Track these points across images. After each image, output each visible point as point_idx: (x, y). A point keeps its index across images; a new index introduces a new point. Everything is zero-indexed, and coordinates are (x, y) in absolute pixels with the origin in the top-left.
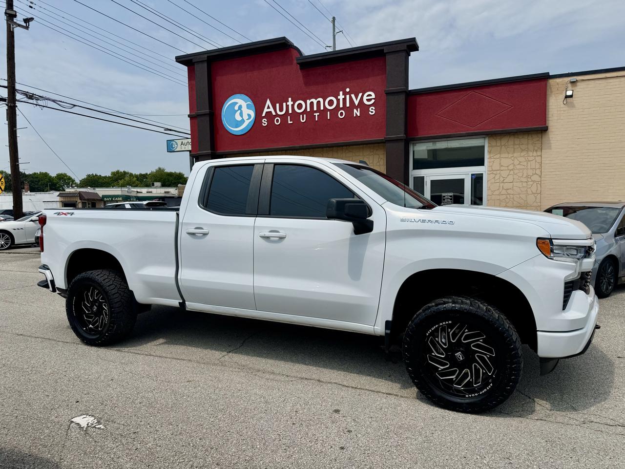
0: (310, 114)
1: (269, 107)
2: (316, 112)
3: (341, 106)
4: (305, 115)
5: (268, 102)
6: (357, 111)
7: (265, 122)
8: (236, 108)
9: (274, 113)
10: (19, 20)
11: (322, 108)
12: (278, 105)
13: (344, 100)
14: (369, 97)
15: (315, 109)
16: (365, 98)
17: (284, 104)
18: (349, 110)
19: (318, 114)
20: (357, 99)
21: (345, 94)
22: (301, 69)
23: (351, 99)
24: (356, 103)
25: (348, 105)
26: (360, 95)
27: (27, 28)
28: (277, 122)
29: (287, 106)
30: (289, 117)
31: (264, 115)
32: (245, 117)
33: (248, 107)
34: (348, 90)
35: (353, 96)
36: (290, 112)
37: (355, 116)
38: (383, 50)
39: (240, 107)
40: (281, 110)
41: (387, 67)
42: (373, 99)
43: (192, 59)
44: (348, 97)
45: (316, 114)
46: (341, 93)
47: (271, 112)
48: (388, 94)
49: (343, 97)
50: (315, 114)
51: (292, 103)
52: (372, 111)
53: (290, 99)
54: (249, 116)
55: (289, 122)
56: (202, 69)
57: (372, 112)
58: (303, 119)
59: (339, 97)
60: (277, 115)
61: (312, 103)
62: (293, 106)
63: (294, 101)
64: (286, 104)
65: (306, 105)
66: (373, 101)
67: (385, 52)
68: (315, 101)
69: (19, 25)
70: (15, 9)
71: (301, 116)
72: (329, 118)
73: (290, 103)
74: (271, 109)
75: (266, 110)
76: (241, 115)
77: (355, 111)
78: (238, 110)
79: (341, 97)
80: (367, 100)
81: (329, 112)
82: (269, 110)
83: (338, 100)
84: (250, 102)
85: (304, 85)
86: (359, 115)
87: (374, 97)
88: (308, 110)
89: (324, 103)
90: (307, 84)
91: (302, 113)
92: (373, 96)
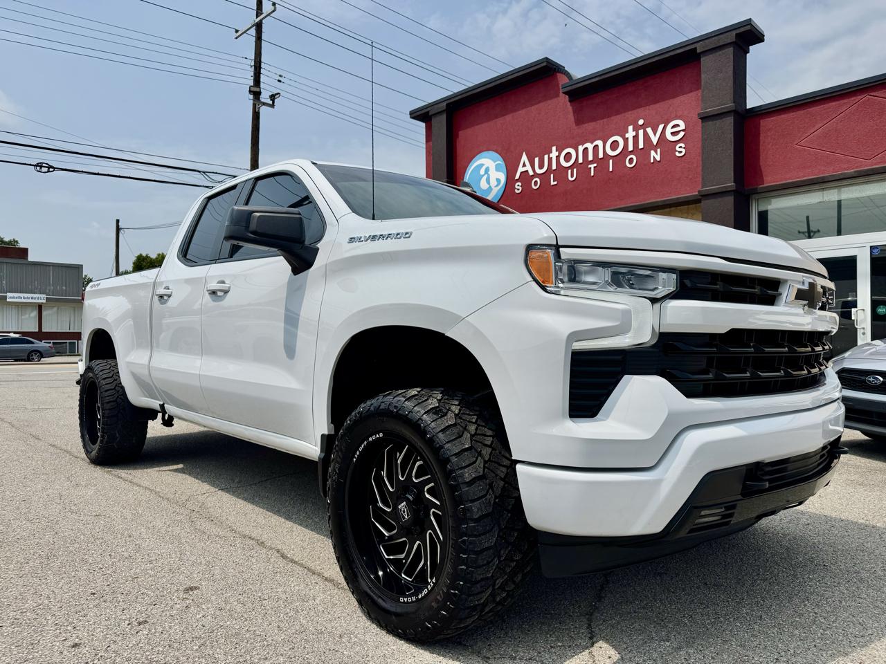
0: (582, 167)
1: (524, 165)
2: (591, 162)
3: (631, 148)
4: (575, 170)
5: (524, 158)
6: (657, 153)
7: (518, 187)
8: (482, 172)
9: (531, 173)
10: (265, 97)
11: (601, 155)
12: (537, 160)
13: (636, 138)
14: (675, 129)
15: (591, 158)
16: (669, 130)
17: (546, 157)
18: (643, 153)
19: (595, 165)
20: (655, 134)
21: (636, 129)
22: (570, 101)
23: (646, 135)
24: (655, 140)
25: (641, 145)
26: (661, 127)
27: (272, 106)
28: (536, 184)
29: (550, 159)
30: (552, 175)
31: (517, 177)
32: (493, 182)
33: (498, 169)
34: (641, 122)
35: (649, 130)
36: (554, 167)
37: (652, 161)
38: (696, 48)
39: (487, 170)
40: (541, 167)
41: (703, 76)
42: (683, 130)
43: (428, 112)
44: (641, 132)
45: (592, 166)
46: (630, 128)
47: (527, 171)
48: (705, 118)
49: (634, 134)
50: (590, 166)
51: (557, 154)
52: (680, 150)
53: (554, 148)
54: (498, 181)
55: (552, 183)
56: (440, 123)
57: (680, 152)
58: (572, 176)
59: (627, 135)
60: (536, 175)
61: (586, 150)
62: (558, 157)
63: (560, 150)
64: (549, 156)
65: (576, 154)
66: (682, 134)
67: (698, 51)
68: (590, 146)
69: (264, 104)
70: (262, 85)
71: (570, 171)
72: (611, 170)
73: (554, 154)
74: (528, 168)
75: (521, 169)
76: (488, 181)
77: (653, 153)
78: (483, 175)
79: (630, 134)
80: (672, 133)
81: (611, 161)
82: (524, 169)
83: (626, 140)
84: (501, 162)
85: (574, 125)
86: (658, 158)
87: (684, 128)
88: (580, 160)
89: (603, 147)
90: (579, 122)
91: (571, 167)
92: (682, 126)
